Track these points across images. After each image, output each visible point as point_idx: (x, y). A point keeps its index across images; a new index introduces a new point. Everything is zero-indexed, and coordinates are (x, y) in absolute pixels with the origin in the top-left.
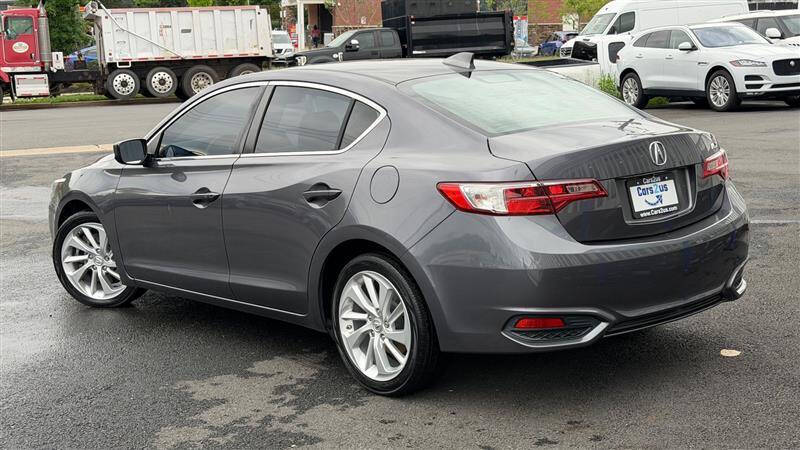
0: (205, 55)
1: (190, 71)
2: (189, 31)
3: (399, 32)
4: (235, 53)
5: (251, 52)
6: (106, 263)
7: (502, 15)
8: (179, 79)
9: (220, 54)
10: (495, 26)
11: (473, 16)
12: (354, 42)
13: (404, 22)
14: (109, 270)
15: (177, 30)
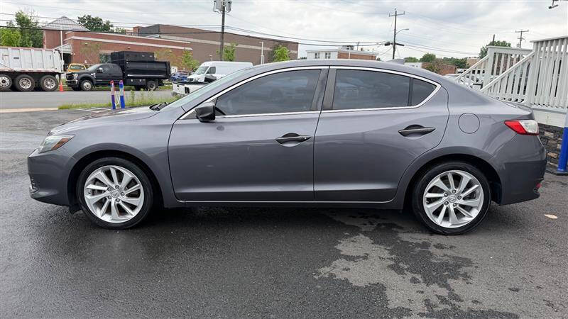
0: (27, 70)
1: (18, 78)
2: (18, 58)
3: (121, 67)
4: (43, 70)
5: (51, 70)
6: (120, 197)
7: (165, 63)
8: (13, 81)
9: (35, 70)
10: (162, 67)
11: (153, 62)
12: (101, 69)
13: (123, 62)
14: (120, 202)
15: (11, 57)
